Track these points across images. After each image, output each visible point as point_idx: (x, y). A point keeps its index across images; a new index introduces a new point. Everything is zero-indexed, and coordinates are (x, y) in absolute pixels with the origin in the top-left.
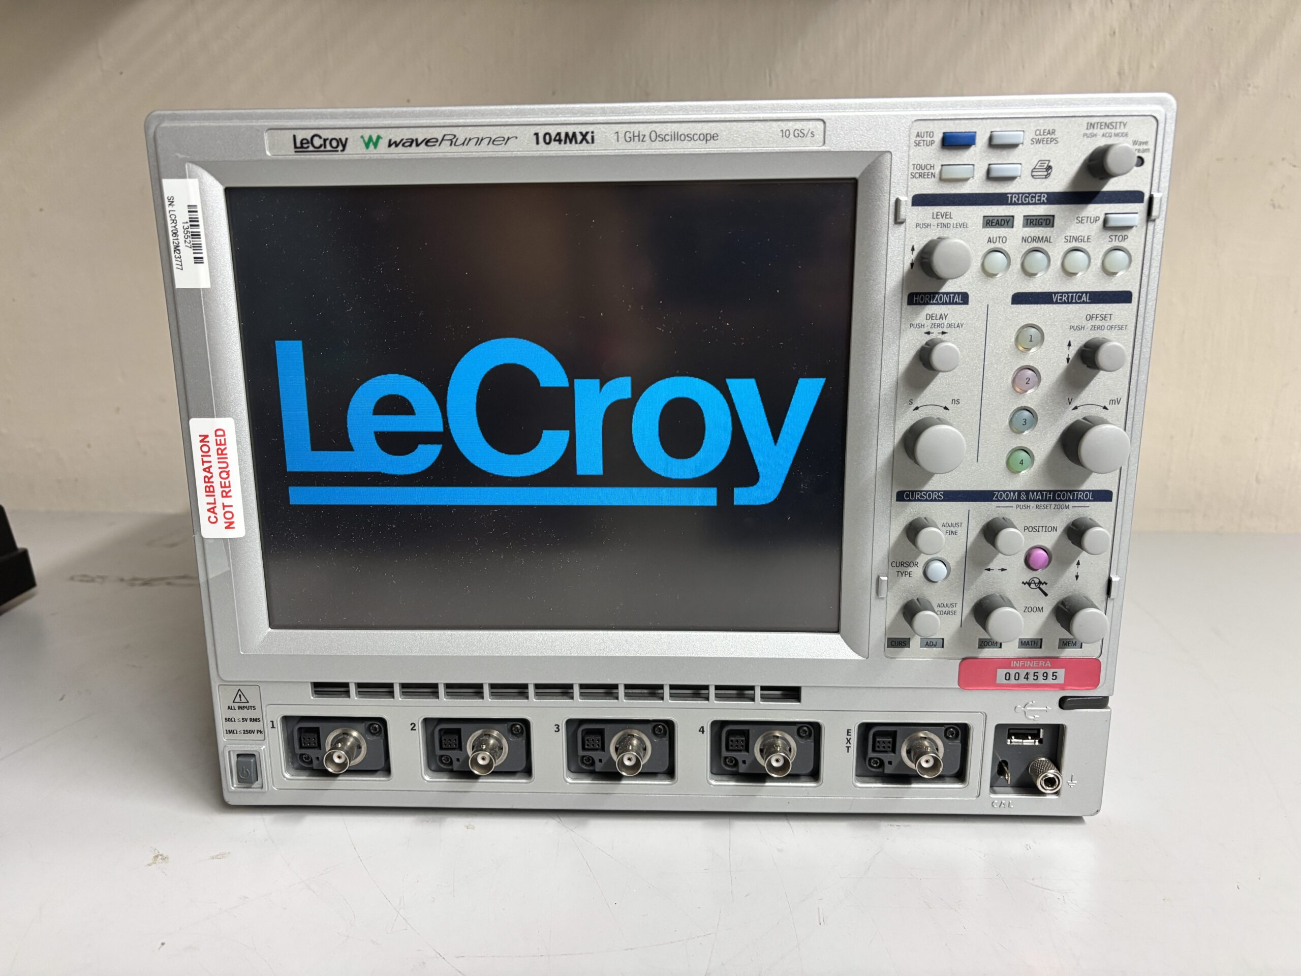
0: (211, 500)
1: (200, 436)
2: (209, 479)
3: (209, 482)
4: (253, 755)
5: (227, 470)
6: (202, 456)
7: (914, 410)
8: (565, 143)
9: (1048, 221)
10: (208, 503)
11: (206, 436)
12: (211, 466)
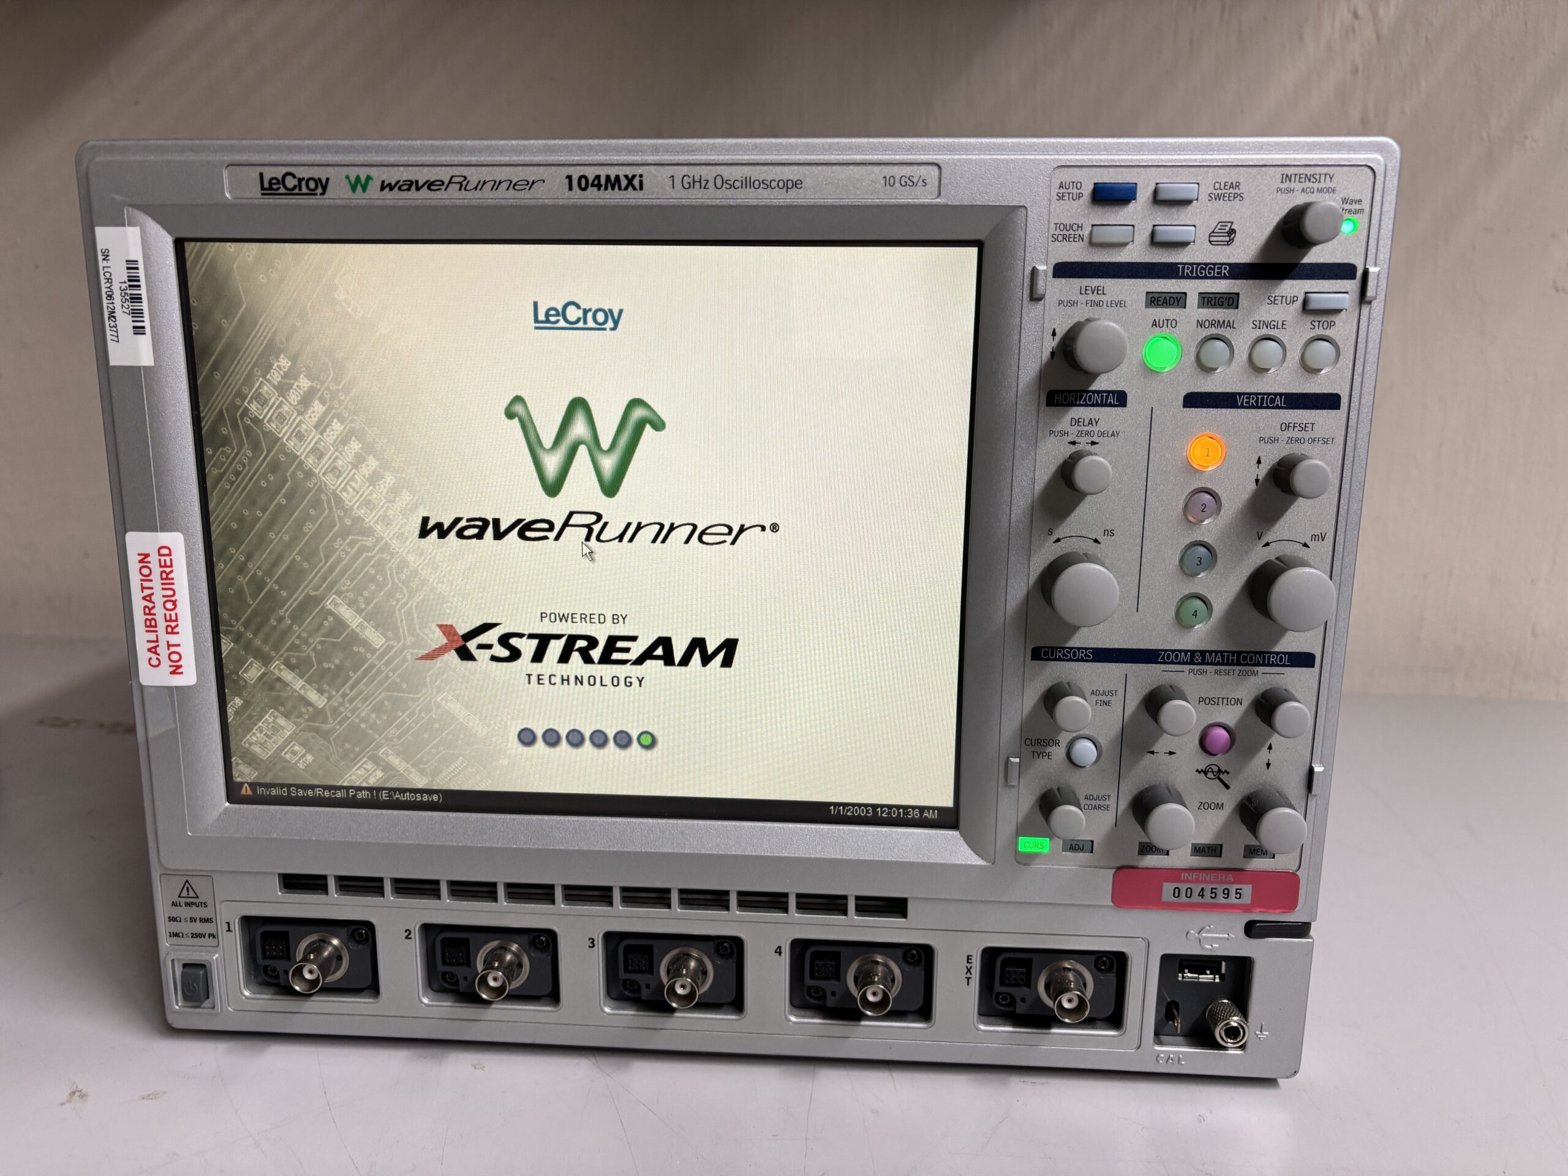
0: (152, 636)
1: (139, 555)
2: (150, 610)
3: (150, 614)
4: (202, 966)
5: (173, 599)
6: (142, 580)
7: (1055, 542)
8: (606, 189)
9: (1231, 300)
10: (148, 641)
11: (147, 556)
12: (152, 594)
